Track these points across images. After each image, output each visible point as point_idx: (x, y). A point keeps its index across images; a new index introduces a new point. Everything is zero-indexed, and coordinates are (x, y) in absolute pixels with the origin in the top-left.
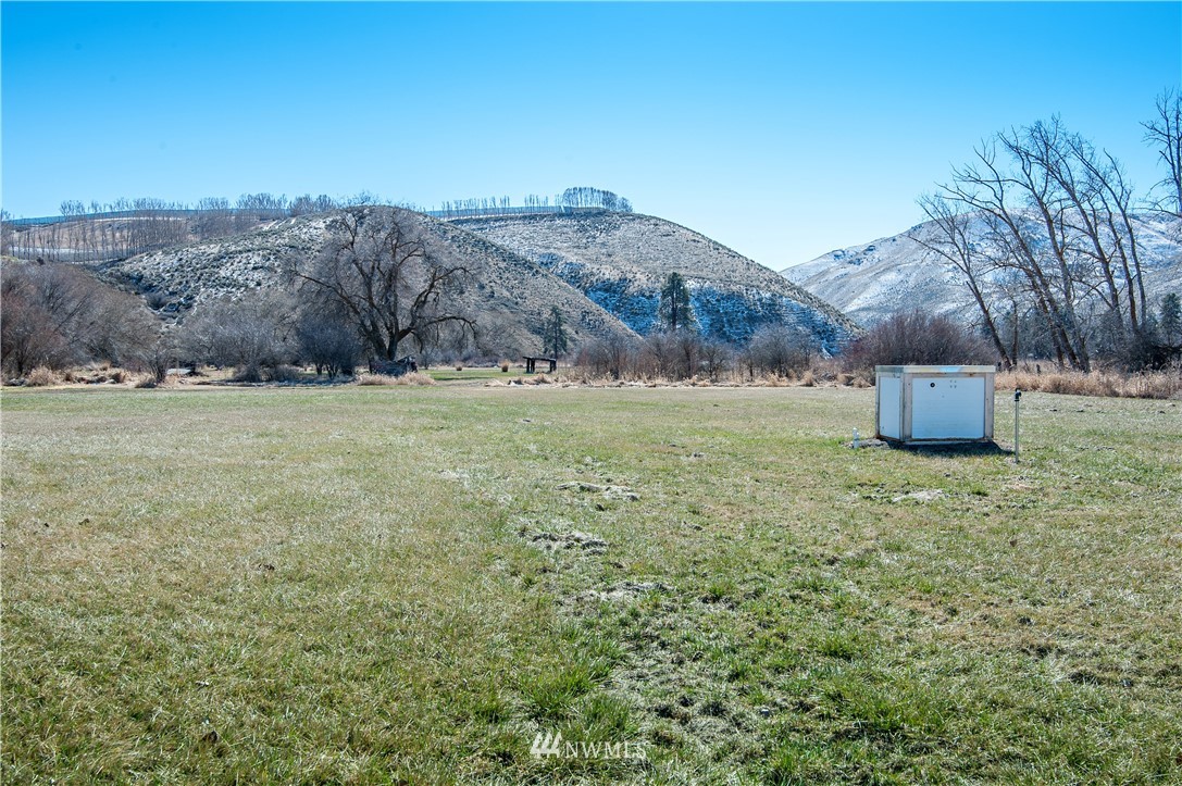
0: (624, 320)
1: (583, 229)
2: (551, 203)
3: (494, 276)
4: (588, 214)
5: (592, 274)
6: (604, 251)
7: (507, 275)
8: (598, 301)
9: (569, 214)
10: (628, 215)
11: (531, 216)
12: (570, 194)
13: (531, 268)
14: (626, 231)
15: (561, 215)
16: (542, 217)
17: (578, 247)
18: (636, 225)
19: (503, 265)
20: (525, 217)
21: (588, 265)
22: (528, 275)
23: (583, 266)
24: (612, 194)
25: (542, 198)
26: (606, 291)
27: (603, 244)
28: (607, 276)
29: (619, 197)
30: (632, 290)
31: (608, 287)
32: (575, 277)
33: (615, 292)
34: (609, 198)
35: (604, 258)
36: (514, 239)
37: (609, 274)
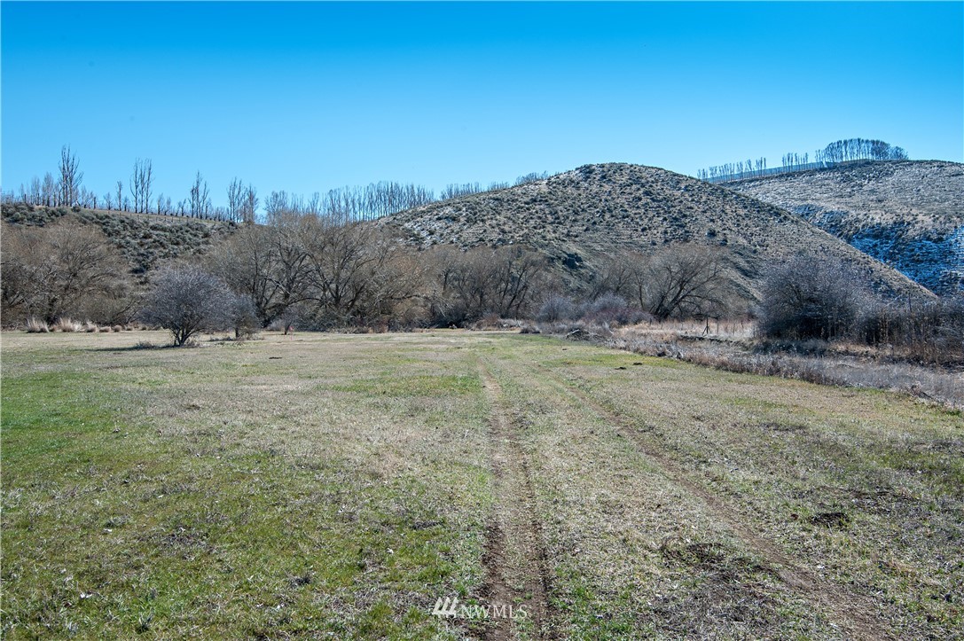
0: (901, 269)
1: (847, 179)
2: (812, 160)
3: (730, 224)
4: (853, 165)
5: (857, 220)
6: (874, 197)
7: (747, 221)
8: (863, 249)
9: (832, 168)
10: (901, 161)
11: (786, 174)
12: (832, 149)
13: (778, 214)
14: (898, 176)
15: (822, 170)
16: (800, 173)
17: (841, 196)
18: (915, 170)
19: (742, 212)
20: (782, 176)
21: (854, 213)
22: (773, 221)
23: (846, 213)
24: (883, 143)
25: (801, 155)
26: (876, 237)
27: (873, 191)
28: (877, 220)
29: (893, 146)
30: (911, 233)
31: (879, 233)
32: (836, 226)
33: (888, 237)
34: (879, 147)
35: (872, 204)
36: (768, 194)
37: (879, 217)
